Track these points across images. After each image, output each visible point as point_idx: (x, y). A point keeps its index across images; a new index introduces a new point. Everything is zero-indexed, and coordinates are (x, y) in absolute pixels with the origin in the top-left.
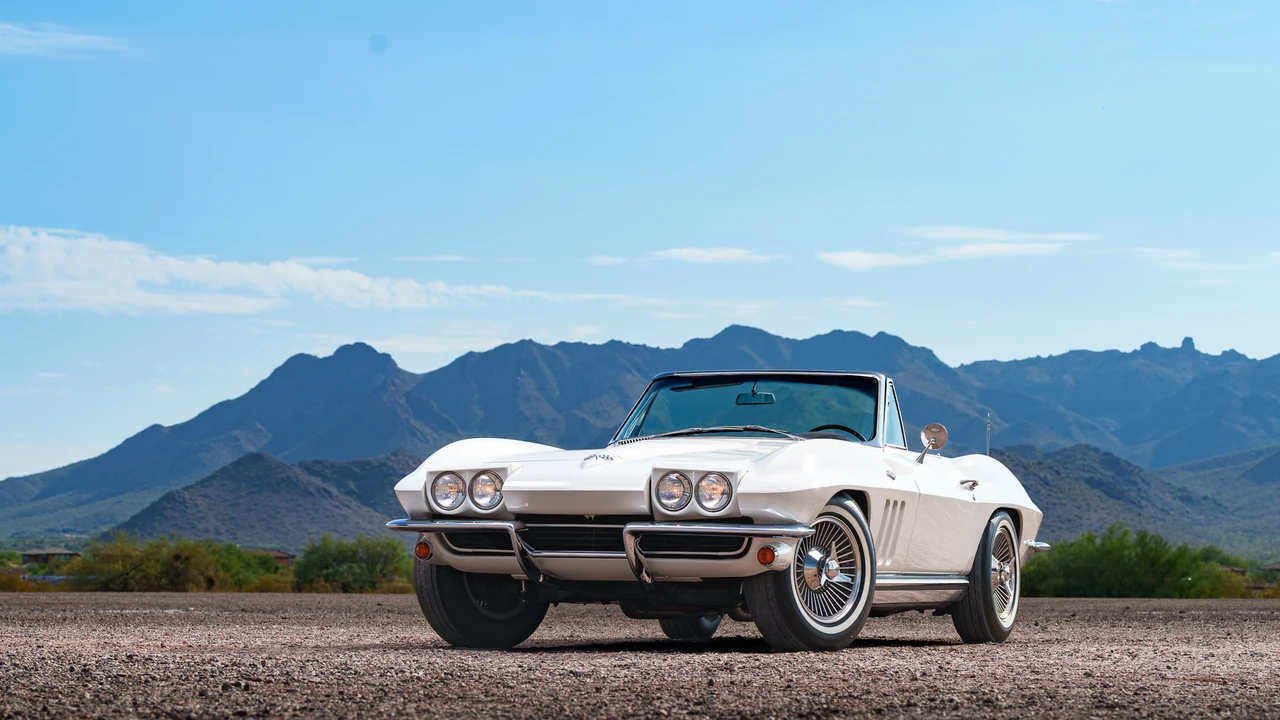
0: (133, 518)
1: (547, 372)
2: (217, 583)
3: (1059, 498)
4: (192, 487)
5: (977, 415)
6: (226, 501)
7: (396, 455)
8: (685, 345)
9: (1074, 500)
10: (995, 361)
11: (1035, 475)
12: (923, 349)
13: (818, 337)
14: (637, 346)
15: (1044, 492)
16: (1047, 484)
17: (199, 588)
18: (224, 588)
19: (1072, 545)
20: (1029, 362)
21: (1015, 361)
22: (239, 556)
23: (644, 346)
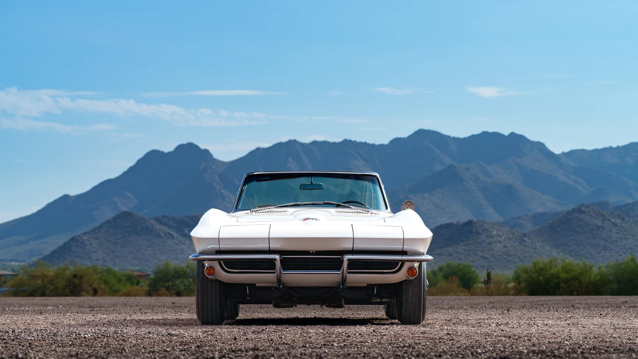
0: (53, 252)
1: (305, 159)
2: (100, 292)
3: (624, 235)
4: (88, 233)
5: (572, 183)
6: (110, 241)
8: (392, 142)
9: (634, 236)
10: (583, 150)
11: (609, 220)
12: (539, 143)
13: (473, 136)
14: (361, 143)
15: (615, 231)
16: (617, 226)
17: (88, 295)
18: (103, 294)
19: (621, 264)
20: (605, 150)
21: (596, 150)
22: (114, 275)
23: (365, 143)
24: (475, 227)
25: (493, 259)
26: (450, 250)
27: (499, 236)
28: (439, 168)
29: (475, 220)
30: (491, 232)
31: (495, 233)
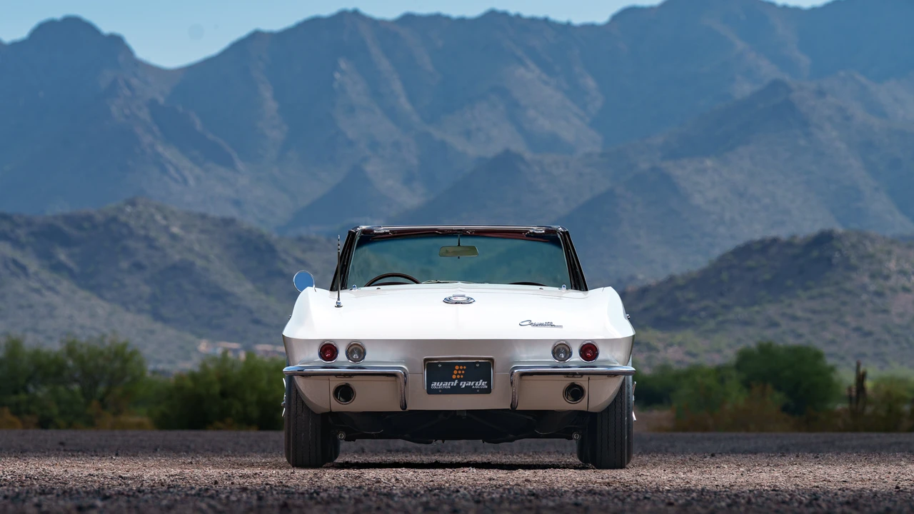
1: (384, 64)
7: (133, 203)
8: (616, 18)
14: (533, 20)
23: (546, 20)
24: (840, 251)
25: (886, 337)
26: (772, 310)
27: (903, 273)
28: (744, 89)
29: (839, 229)
30: (880, 262)
31: (892, 265)
